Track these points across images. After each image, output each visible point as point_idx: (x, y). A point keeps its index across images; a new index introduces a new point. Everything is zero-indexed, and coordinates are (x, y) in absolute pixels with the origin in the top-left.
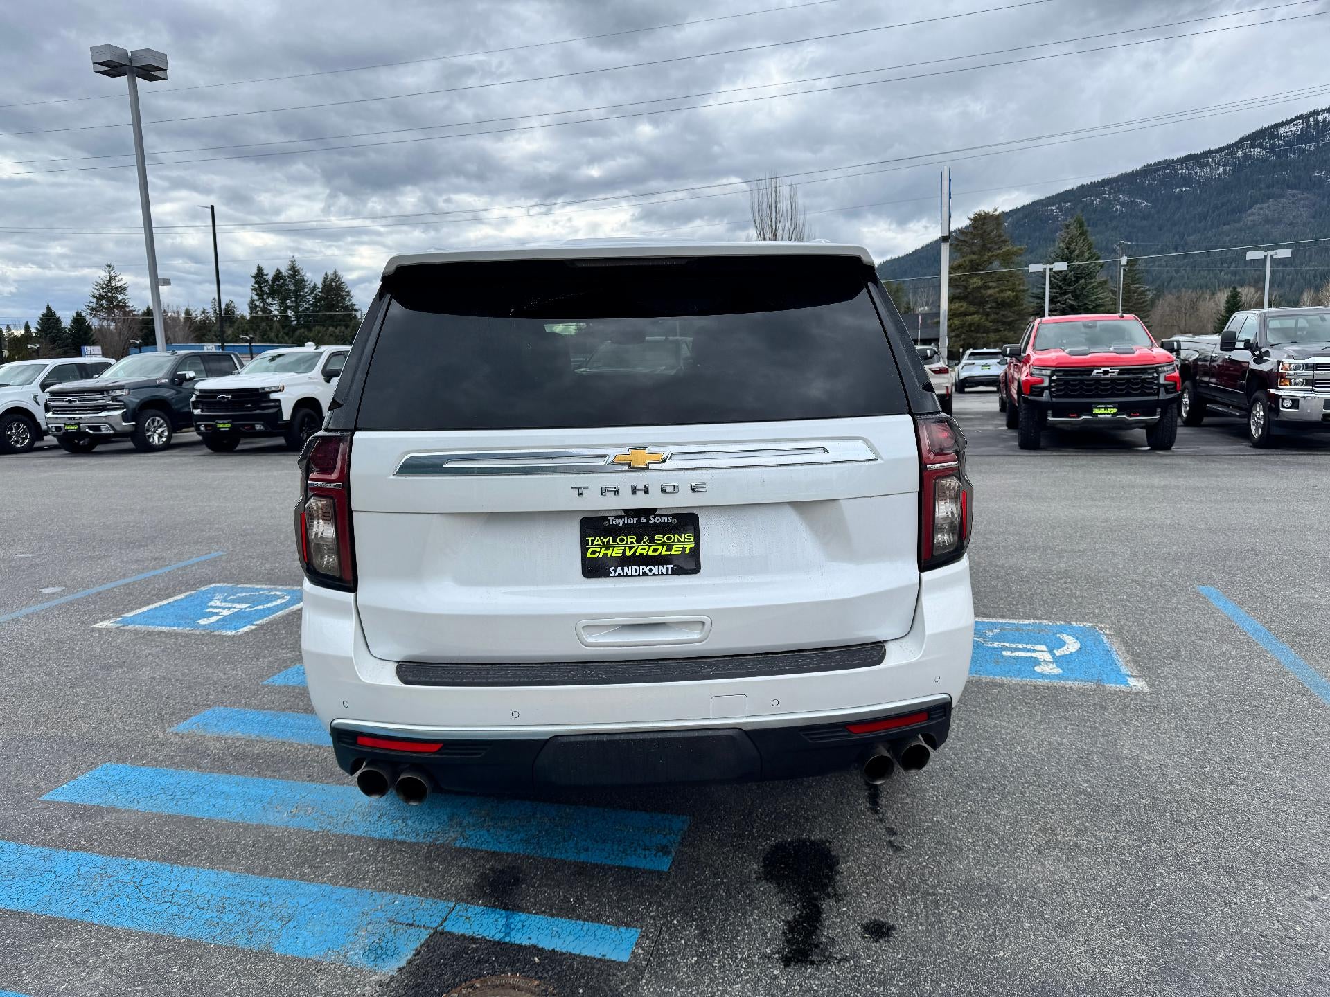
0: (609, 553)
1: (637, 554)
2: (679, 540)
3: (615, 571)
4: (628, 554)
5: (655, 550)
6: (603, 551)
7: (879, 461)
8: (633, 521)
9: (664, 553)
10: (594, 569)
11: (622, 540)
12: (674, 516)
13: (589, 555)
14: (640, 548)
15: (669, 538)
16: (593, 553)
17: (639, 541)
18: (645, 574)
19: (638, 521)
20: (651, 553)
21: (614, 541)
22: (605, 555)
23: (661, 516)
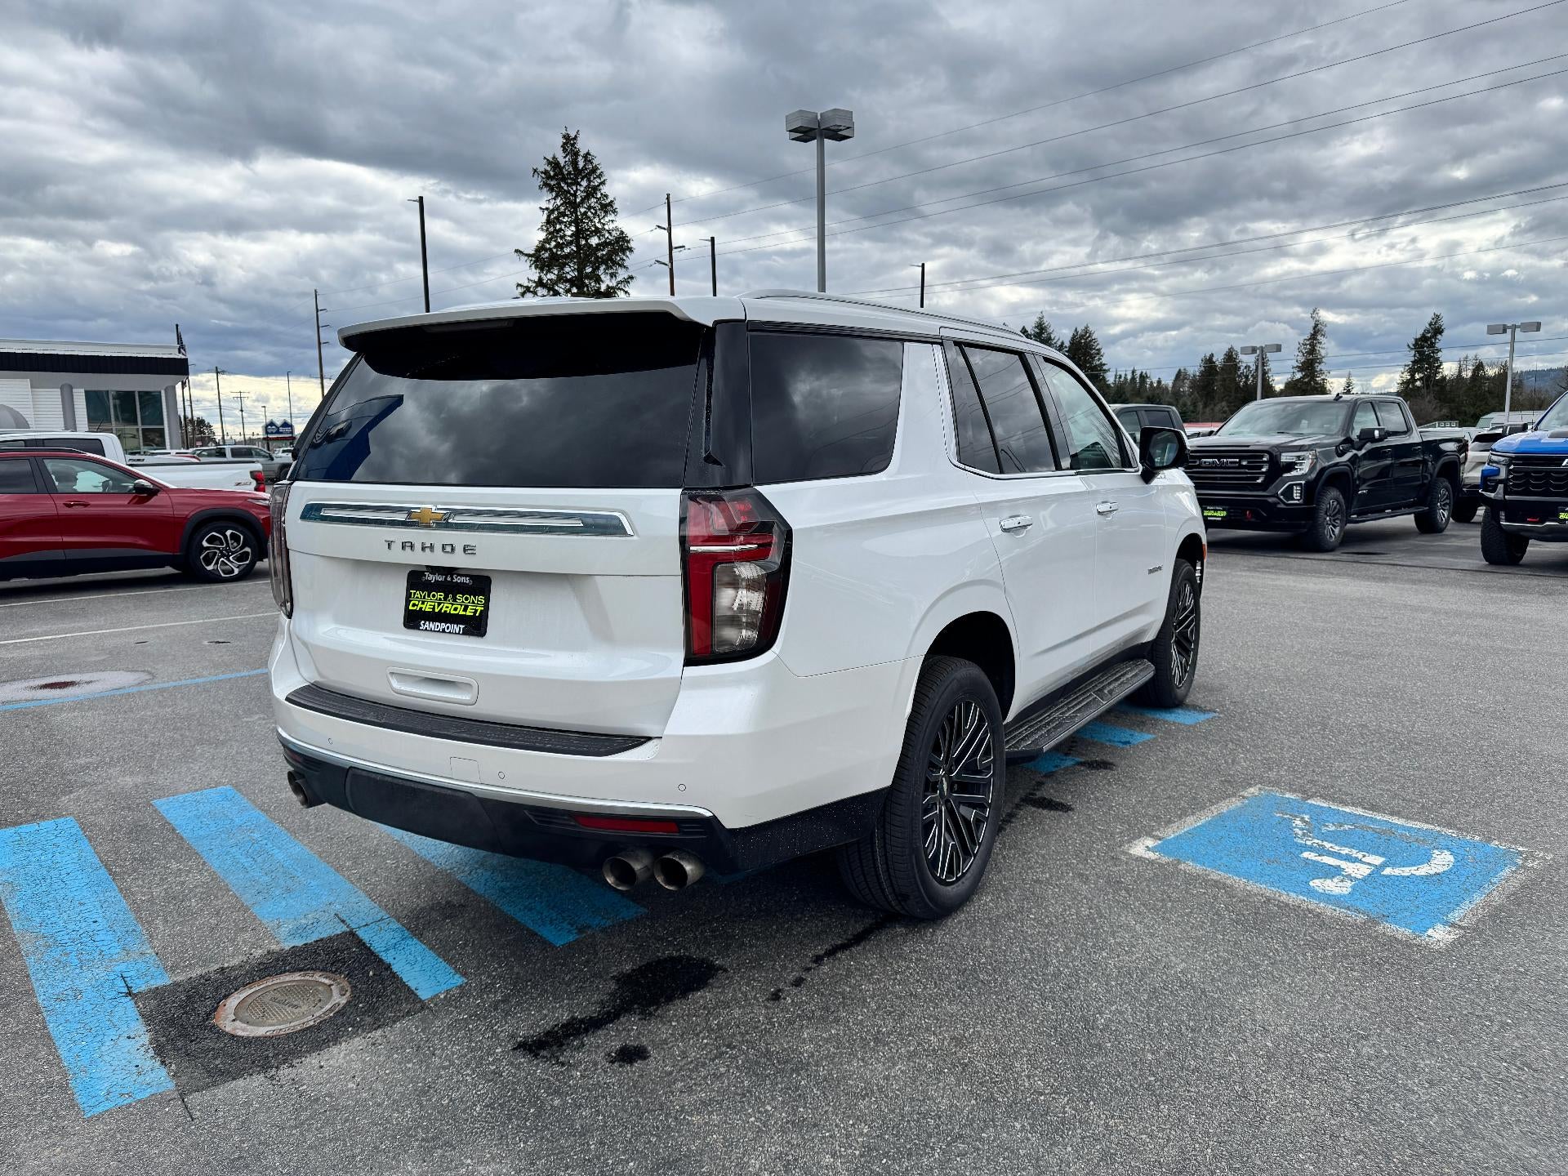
0: (424, 606)
1: (443, 611)
2: (473, 602)
3: (424, 624)
4: (437, 610)
5: (456, 609)
6: (420, 606)
7: (635, 538)
8: (440, 578)
9: (462, 613)
10: (413, 620)
11: (434, 596)
12: (471, 577)
13: (411, 608)
14: (446, 605)
15: (467, 599)
16: (414, 605)
17: (445, 599)
18: (444, 631)
19: (446, 579)
20: (452, 612)
21: (429, 596)
22: (421, 608)
23: (462, 575)
